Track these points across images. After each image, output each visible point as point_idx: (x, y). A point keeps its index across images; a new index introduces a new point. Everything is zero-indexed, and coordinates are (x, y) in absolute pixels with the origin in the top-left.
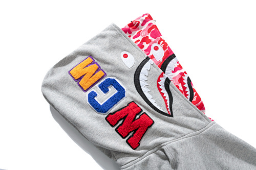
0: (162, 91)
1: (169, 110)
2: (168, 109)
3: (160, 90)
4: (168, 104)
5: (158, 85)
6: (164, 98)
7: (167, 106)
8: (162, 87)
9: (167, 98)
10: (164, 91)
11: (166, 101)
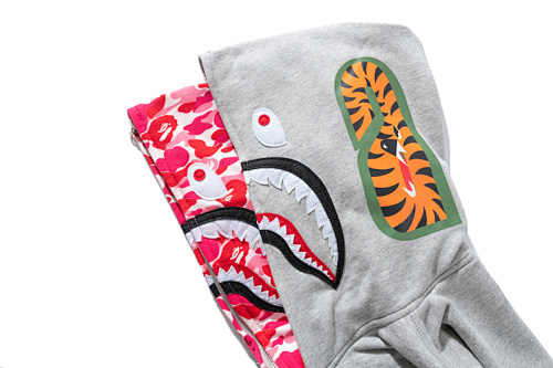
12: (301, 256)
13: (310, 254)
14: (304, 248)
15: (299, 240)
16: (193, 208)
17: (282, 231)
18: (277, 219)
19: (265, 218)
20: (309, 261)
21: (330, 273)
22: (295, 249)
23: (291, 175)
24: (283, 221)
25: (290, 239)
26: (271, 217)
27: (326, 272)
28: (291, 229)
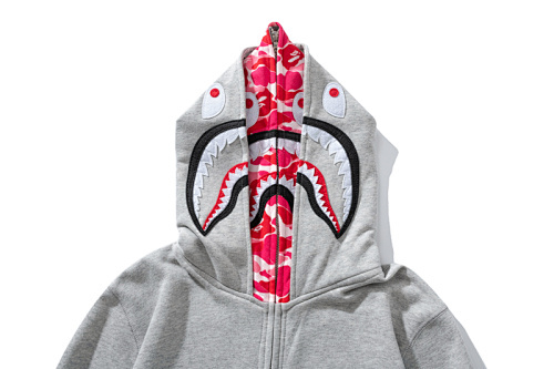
0: (224, 190)
1: (208, 224)
2: (207, 220)
3: (224, 186)
4: (215, 215)
5: (227, 178)
6: (219, 201)
7: (210, 216)
8: (230, 184)
9: (223, 206)
10: (228, 192)
11: (217, 207)
12: (321, 203)
13: (327, 204)
14: (325, 198)
15: (323, 190)
16: (287, 125)
17: (314, 180)
18: (313, 170)
19: (305, 166)
20: (324, 209)
21: (337, 224)
22: (318, 196)
23: (337, 142)
24: (317, 173)
25: (317, 188)
26: (310, 166)
27: (334, 223)
28: (321, 181)
